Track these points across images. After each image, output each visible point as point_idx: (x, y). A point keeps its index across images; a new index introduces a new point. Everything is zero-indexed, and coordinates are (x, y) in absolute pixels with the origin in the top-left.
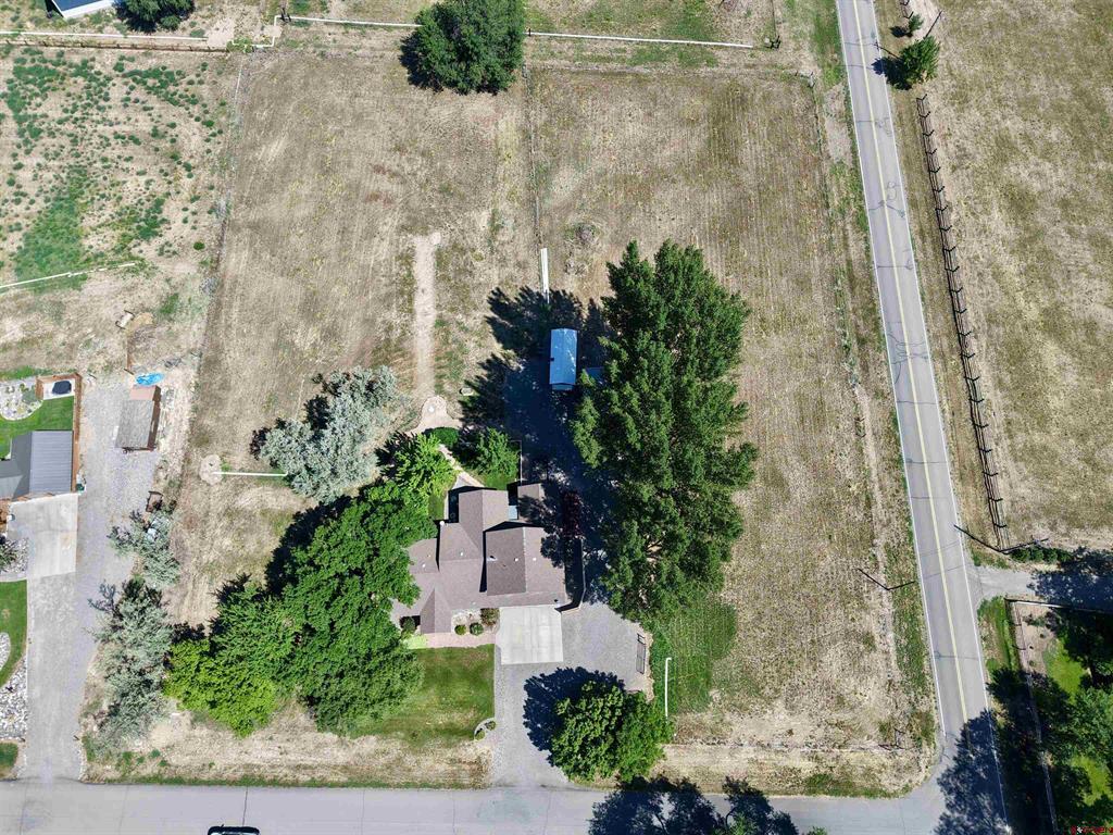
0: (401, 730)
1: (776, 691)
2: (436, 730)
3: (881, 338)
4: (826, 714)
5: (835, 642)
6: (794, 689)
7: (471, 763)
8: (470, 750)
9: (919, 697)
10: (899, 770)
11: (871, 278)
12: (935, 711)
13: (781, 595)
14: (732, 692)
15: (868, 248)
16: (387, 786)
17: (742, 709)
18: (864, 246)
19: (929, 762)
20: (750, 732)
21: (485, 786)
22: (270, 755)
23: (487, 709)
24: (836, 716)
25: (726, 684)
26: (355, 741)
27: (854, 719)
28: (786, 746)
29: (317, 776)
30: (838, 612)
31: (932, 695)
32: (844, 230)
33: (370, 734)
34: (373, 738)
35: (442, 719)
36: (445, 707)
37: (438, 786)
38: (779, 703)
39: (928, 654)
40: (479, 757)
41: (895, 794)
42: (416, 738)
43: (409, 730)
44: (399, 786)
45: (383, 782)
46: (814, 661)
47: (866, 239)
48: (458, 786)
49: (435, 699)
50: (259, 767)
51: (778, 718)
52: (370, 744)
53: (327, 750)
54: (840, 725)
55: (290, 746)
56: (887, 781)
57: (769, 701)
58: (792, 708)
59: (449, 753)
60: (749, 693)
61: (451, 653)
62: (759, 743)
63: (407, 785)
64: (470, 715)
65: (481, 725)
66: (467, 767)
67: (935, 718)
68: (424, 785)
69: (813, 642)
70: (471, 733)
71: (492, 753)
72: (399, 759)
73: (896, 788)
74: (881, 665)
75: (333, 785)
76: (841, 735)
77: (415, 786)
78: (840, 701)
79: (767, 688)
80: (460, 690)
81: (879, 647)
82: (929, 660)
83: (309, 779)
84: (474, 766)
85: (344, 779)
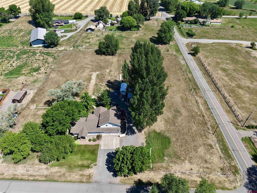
0: (67, 165)
1: (185, 158)
2: (78, 166)
3: (199, 88)
4: (202, 165)
5: (201, 146)
6: (191, 158)
7: (87, 176)
8: (88, 172)
9: (231, 161)
10: (231, 182)
11: (194, 79)
12: (237, 165)
13: (183, 135)
14: (171, 158)
15: (192, 75)
16: (58, 181)
17: (175, 162)
18: (191, 75)
19: (240, 180)
20: (178, 169)
21: (90, 182)
22: (23, 171)
23: (95, 160)
24: (205, 166)
25: (169, 156)
26: (51, 168)
27: (212, 166)
28: (191, 173)
29: (36, 178)
30: (200, 139)
31: (235, 161)
32: (187, 73)
33: (56, 166)
34: (57, 167)
35: (80, 163)
36: (82, 160)
37: (75, 182)
38: (187, 161)
39: (230, 150)
40: (90, 174)
41: (231, 189)
42: (71, 168)
43: (69, 166)
44: (62, 182)
45: (57, 180)
46: (196, 151)
47: (192, 74)
48: (82, 182)
49: (79, 157)
50: (18, 175)
51: (187, 165)
52: (56, 169)
53: (41, 171)
54: (207, 168)
55: (30, 169)
56: (227, 185)
57: (183, 161)
58: (191, 163)
59: (81, 173)
60: (177, 158)
61: (86, 146)
62: (181, 172)
63: (65, 182)
64: (89, 162)
65: (92, 165)
66: (86, 177)
67: (238, 167)
68: (70, 182)
69: (194, 146)
70: (88, 167)
71: (94, 172)
72: (64, 174)
73: (231, 187)
74: (216, 152)
75: (40, 181)
76: (208, 171)
77: (67, 182)
78: (206, 161)
79: (182, 157)
80: (87, 155)
81: (215, 148)
82: (231, 151)
83: (33, 179)
84: (88, 177)
85: (44, 179)
